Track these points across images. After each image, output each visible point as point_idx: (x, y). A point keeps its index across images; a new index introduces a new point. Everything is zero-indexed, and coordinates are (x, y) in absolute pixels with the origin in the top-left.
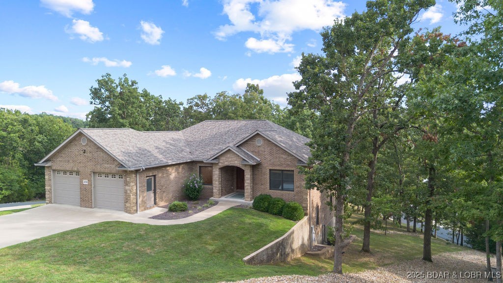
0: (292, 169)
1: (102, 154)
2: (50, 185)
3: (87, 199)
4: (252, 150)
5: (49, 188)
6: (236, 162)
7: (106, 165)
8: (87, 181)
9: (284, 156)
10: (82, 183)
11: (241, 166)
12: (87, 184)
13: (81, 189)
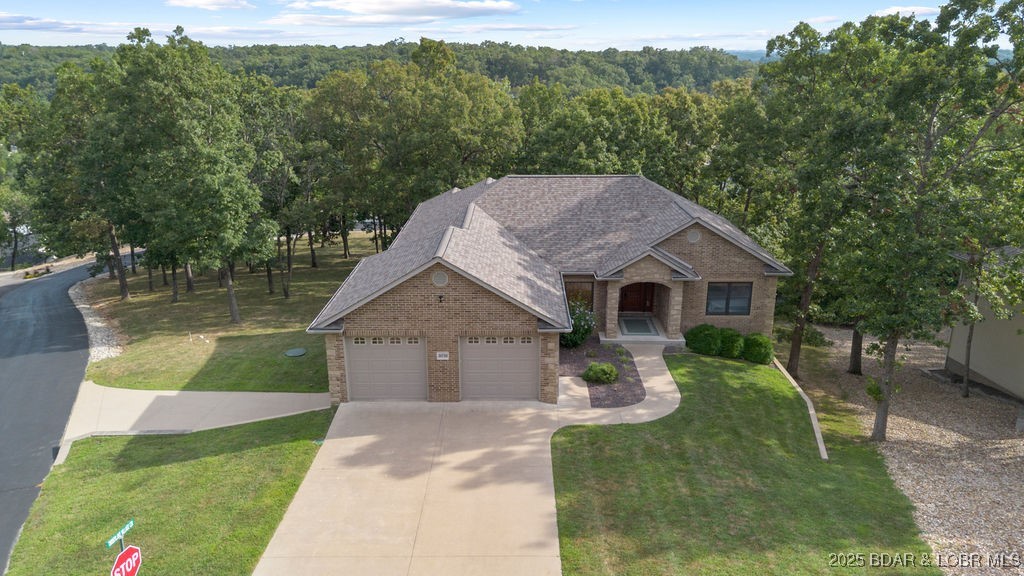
0: (750, 280)
1: (486, 302)
2: (341, 368)
3: (446, 386)
4: (677, 251)
5: (338, 373)
6: (657, 276)
7: (498, 323)
8: (447, 353)
9: (738, 260)
10: (433, 359)
11: (665, 283)
12: (447, 359)
13: (430, 368)
